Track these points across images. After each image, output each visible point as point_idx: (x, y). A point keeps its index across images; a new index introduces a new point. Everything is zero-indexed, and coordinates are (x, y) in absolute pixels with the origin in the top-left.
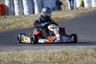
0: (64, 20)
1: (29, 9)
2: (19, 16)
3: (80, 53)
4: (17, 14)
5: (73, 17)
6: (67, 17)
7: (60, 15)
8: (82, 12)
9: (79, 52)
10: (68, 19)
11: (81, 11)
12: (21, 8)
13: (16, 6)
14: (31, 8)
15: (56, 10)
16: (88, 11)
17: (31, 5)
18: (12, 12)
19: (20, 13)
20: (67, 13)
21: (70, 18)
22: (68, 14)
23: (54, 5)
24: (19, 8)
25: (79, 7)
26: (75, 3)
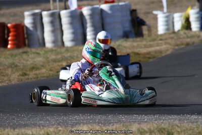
0: (149, 58)
1: (74, 33)
2: (54, 49)
3: (198, 131)
4: (49, 45)
5: (169, 52)
6: (156, 52)
7: (141, 48)
8: (188, 40)
9: (196, 129)
10: (160, 56)
11: (184, 38)
12: (59, 32)
13: (47, 29)
14: (80, 31)
15: (132, 37)
16: (200, 38)
17: (78, 25)
18: (39, 40)
19: (54, 42)
20: (156, 42)
21: (163, 55)
22: (158, 45)
23: (128, 26)
24: (53, 31)
25: (179, 31)
26: (170, 22)
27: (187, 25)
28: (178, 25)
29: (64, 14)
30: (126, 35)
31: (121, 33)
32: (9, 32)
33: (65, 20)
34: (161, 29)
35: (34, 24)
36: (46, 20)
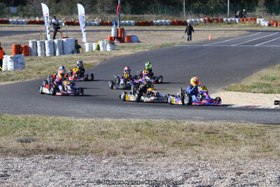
1: (50, 50)
2: (42, 57)
4: (39, 55)
12: (44, 50)
13: (39, 48)
14: (53, 50)
17: (52, 47)
18: (35, 53)
19: (41, 54)
23: (73, 48)
24: (41, 49)
25: (95, 51)
26: (91, 47)
27: (98, 48)
28: (94, 49)
29: (46, 42)
30: (73, 53)
31: (70, 51)
32: (22, 49)
33: (47, 45)
34: (87, 50)
35: (33, 46)
36: (38, 44)
